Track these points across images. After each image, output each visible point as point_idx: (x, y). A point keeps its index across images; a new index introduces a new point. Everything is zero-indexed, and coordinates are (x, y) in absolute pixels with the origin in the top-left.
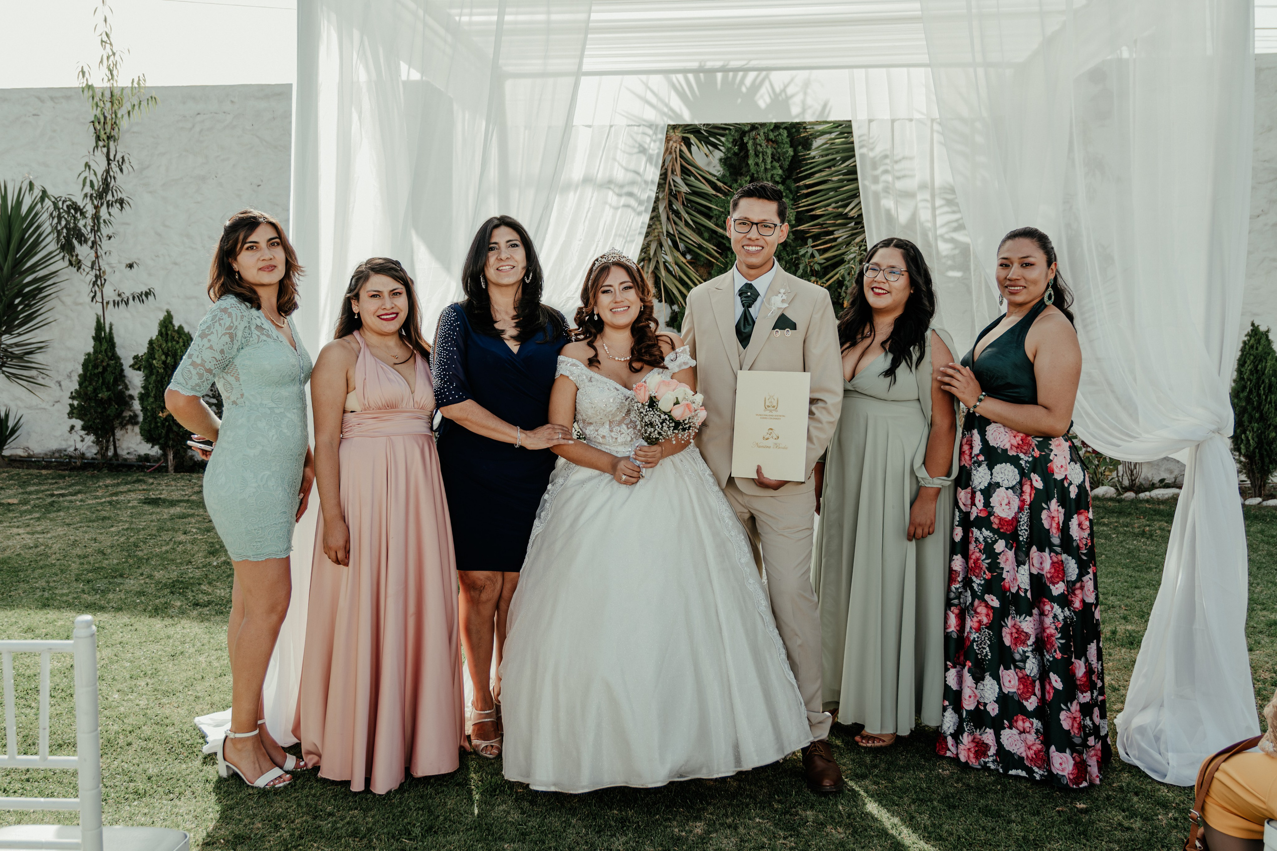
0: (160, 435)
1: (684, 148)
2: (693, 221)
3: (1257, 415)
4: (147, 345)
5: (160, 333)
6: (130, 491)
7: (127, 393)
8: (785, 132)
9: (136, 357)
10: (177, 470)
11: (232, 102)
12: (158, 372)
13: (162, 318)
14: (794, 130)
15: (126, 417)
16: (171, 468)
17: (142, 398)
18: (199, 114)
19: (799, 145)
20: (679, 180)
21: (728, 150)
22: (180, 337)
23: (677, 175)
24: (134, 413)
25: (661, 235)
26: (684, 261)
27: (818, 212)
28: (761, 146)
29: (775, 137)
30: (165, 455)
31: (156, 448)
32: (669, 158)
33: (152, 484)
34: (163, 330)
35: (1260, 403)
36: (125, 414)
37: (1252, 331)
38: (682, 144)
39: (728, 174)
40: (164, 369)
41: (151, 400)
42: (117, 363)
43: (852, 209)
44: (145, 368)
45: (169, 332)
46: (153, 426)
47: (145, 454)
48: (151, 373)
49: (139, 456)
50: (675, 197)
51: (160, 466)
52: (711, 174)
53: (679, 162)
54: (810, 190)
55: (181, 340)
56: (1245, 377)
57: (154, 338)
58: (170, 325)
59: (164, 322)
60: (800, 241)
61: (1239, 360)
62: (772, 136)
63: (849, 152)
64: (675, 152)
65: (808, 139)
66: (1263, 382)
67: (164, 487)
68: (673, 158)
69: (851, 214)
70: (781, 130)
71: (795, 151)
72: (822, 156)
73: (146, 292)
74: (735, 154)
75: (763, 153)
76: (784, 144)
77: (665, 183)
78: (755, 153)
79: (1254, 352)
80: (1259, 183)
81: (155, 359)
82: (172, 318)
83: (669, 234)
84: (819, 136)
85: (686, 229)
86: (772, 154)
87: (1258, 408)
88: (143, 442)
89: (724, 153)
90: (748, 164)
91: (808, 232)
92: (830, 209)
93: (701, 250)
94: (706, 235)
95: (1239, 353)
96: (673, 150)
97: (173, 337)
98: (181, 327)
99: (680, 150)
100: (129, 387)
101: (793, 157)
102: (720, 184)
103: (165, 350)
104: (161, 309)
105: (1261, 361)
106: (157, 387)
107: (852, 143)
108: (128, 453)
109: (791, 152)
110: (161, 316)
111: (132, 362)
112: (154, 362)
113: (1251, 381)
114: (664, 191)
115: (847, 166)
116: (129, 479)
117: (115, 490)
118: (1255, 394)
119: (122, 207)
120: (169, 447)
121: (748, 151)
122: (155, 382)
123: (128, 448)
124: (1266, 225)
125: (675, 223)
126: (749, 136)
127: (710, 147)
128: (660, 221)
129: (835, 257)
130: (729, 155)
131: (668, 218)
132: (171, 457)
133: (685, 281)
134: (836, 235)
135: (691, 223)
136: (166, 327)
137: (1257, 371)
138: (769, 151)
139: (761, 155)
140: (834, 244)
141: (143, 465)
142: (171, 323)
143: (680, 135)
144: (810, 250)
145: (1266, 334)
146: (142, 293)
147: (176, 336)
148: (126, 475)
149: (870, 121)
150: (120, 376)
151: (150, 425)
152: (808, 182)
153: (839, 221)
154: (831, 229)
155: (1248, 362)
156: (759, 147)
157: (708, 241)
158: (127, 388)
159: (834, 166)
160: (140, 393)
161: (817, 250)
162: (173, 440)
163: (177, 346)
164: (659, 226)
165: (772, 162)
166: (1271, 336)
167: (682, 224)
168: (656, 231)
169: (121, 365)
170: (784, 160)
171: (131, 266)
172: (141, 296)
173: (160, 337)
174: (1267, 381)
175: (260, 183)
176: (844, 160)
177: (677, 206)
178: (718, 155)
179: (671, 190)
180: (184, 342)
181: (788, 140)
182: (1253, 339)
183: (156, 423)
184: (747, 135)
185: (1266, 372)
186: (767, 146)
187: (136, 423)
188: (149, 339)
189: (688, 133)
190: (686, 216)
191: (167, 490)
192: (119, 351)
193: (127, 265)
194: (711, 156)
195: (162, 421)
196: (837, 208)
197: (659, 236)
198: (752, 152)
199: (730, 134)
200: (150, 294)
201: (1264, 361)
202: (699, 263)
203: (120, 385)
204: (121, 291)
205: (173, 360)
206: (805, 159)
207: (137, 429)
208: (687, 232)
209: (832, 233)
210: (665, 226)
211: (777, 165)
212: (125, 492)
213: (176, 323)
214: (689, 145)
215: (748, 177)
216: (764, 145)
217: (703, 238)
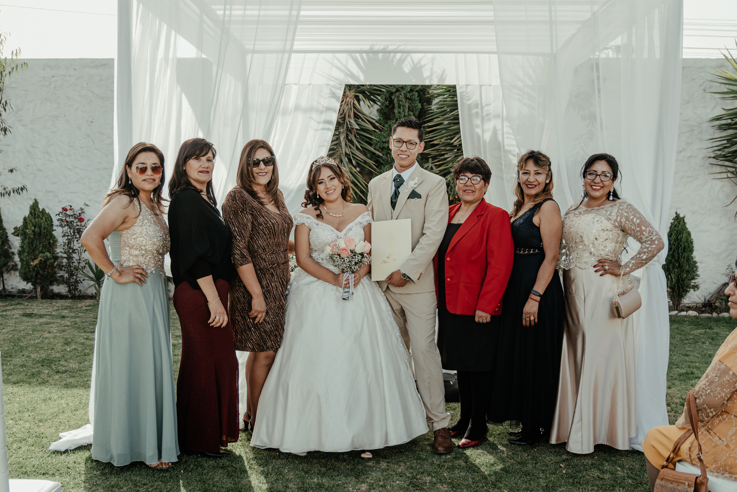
0: (32, 276)
1: (356, 102)
2: (361, 147)
3: (677, 265)
4: (23, 221)
5: (31, 213)
6: (14, 309)
7: (11, 251)
8: (417, 93)
9: (15, 228)
10: (43, 297)
11: (75, 69)
12: (30, 237)
13: (31, 204)
14: (422, 93)
15: (10, 265)
16: (39, 297)
17: (20, 253)
18: (53, 76)
19: (425, 102)
20: (352, 121)
21: (383, 104)
22: (43, 216)
23: (351, 118)
24: (15, 263)
25: (342, 155)
26: (355, 170)
27: (435, 142)
28: (402, 102)
29: (410, 96)
30: (35, 288)
31: (30, 284)
32: (346, 108)
33: (28, 305)
34: (33, 211)
35: (679, 258)
36: (9, 264)
37: (676, 217)
38: (355, 99)
39: (382, 119)
40: (33, 235)
41: (26, 254)
42: (3, 232)
43: (455, 141)
44: (22, 234)
45: (36, 213)
46: (27, 270)
47: (22, 289)
48: (26, 238)
49: (19, 290)
50: (350, 131)
51: (31, 296)
52: (372, 118)
53: (352, 110)
54: (431, 129)
55: (44, 218)
56: (672, 243)
57: (27, 216)
58: (37, 208)
59: (33, 206)
60: (424, 160)
61: (669, 233)
62: (408, 95)
63: (455, 107)
64: (350, 104)
65: (430, 98)
66: (681, 245)
67: (35, 307)
68: (349, 108)
69: (455, 143)
70: (414, 92)
71: (422, 105)
72: (438, 109)
73: (21, 188)
74: (387, 106)
75: (403, 106)
76: (416, 101)
77: (344, 123)
78: (399, 106)
79: (677, 229)
80: (682, 133)
81: (28, 229)
82: (38, 204)
83: (346, 154)
84: (436, 97)
85: (357, 151)
86: (408, 107)
87: (678, 261)
88: (21, 280)
89: (380, 106)
90: (394, 113)
91: (429, 154)
92: (442, 140)
93: (365, 164)
94: (369, 155)
95: (669, 230)
96: (349, 103)
97: (39, 216)
98: (43, 210)
99: (353, 103)
100: (12, 247)
101: (421, 109)
102: (377, 124)
103: (34, 223)
104: (31, 199)
105: (680, 234)
106: (29, 246)
107: (456, 101)
108: (12, 288)
109: (420, 106)
110: (31, 203)
111: (13, 231)
112: (27, 231)
113: (674, 245)
114: (343, 128)
115: (453, 115)
116: (13, 302)
117: (4, 309)
118: (676, 253)
119: (5, 134)
120: (37, 283)
121: (394, 104)
122: (28, 243)
123: (12, 285)
124: (685, 157)
125: (350, 147)
126: (395, 95)
127: (372, 103)
128: (341, 146)
129: (445, 169)
130: (383, 107)
131: (346, 145)
132: (39, 290)
133: (356, 183)
134: (446, 156)
135: (360, 148)
136: (34, 209)
137: (678, 240)
138: (407, 105)
139: (402, 107)
140: (444, 162)
141: (21, 294)
142: (37, 207)
143: (353, 94)
144: (430, 165)
145: (683, 218)
146: (19, 188)
147: (41, 215)
148: (11, 301)
149: (467, 85)
150: (6, 241)
151: (26, 269)
152: (430, 124)
153: (448, 148)
154: (443, 153)
155: (673, 234)
156: (401, 102)
157: (370, 159)
158: (10, 248)
159: (445, 115)
160: (19, 250)
161: (434, 165)
162: (40, 279)
163: (42, 221)
164: (340, 150)
165: (408, 111)
166: (686, 220)
167: (354, 148)
168: (338, 152)
169: (7, 233)
170: (416, 111)
171: (11, 171)
172: (18, 190)
173: (30, 215)
174: (683, 245)
175: (93, 121)
176: (451, 111)
177: (352, 137)
178: (376, 107)
179: (348, 127)
180: (46, 219)
181: (418, 99)
182: (676, 221)
183: (29, 268)
184: (394, 95)
185: (683, 240)
186: (405, 102)
187: (17, 270)
188: (24, 216)
189: (358, 93)
190: (357, 143)
191: (37, 309)
192: (5, 225)
193: (9, 170)
194: (372, 108)
195: (33, 267)
196: (447, 140)
197: (340, 155)
198: (396, 105)
199: (384, 94)
200: (24, 189)
201: (682, 234)
202: (364, 172)
203: (6, 246)
204: (5, 187)
205: (39, 230)
206: (428, 110)
207: (17, 273)
208: (358, 153)
209: (443, 155)
210: (344, 149)
211: (412, 113)
212: (11, 310)
213: (41, 208)
214: (359, 100)
215: (394, 120)
216: (404, 101)
217: (367, 157)
